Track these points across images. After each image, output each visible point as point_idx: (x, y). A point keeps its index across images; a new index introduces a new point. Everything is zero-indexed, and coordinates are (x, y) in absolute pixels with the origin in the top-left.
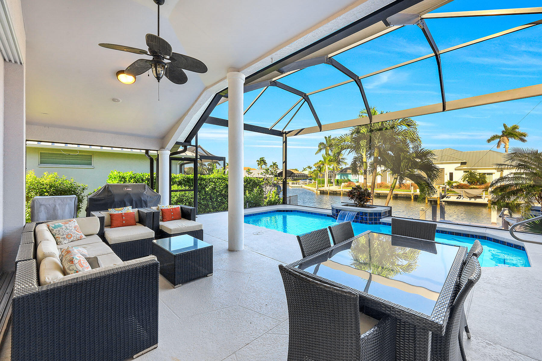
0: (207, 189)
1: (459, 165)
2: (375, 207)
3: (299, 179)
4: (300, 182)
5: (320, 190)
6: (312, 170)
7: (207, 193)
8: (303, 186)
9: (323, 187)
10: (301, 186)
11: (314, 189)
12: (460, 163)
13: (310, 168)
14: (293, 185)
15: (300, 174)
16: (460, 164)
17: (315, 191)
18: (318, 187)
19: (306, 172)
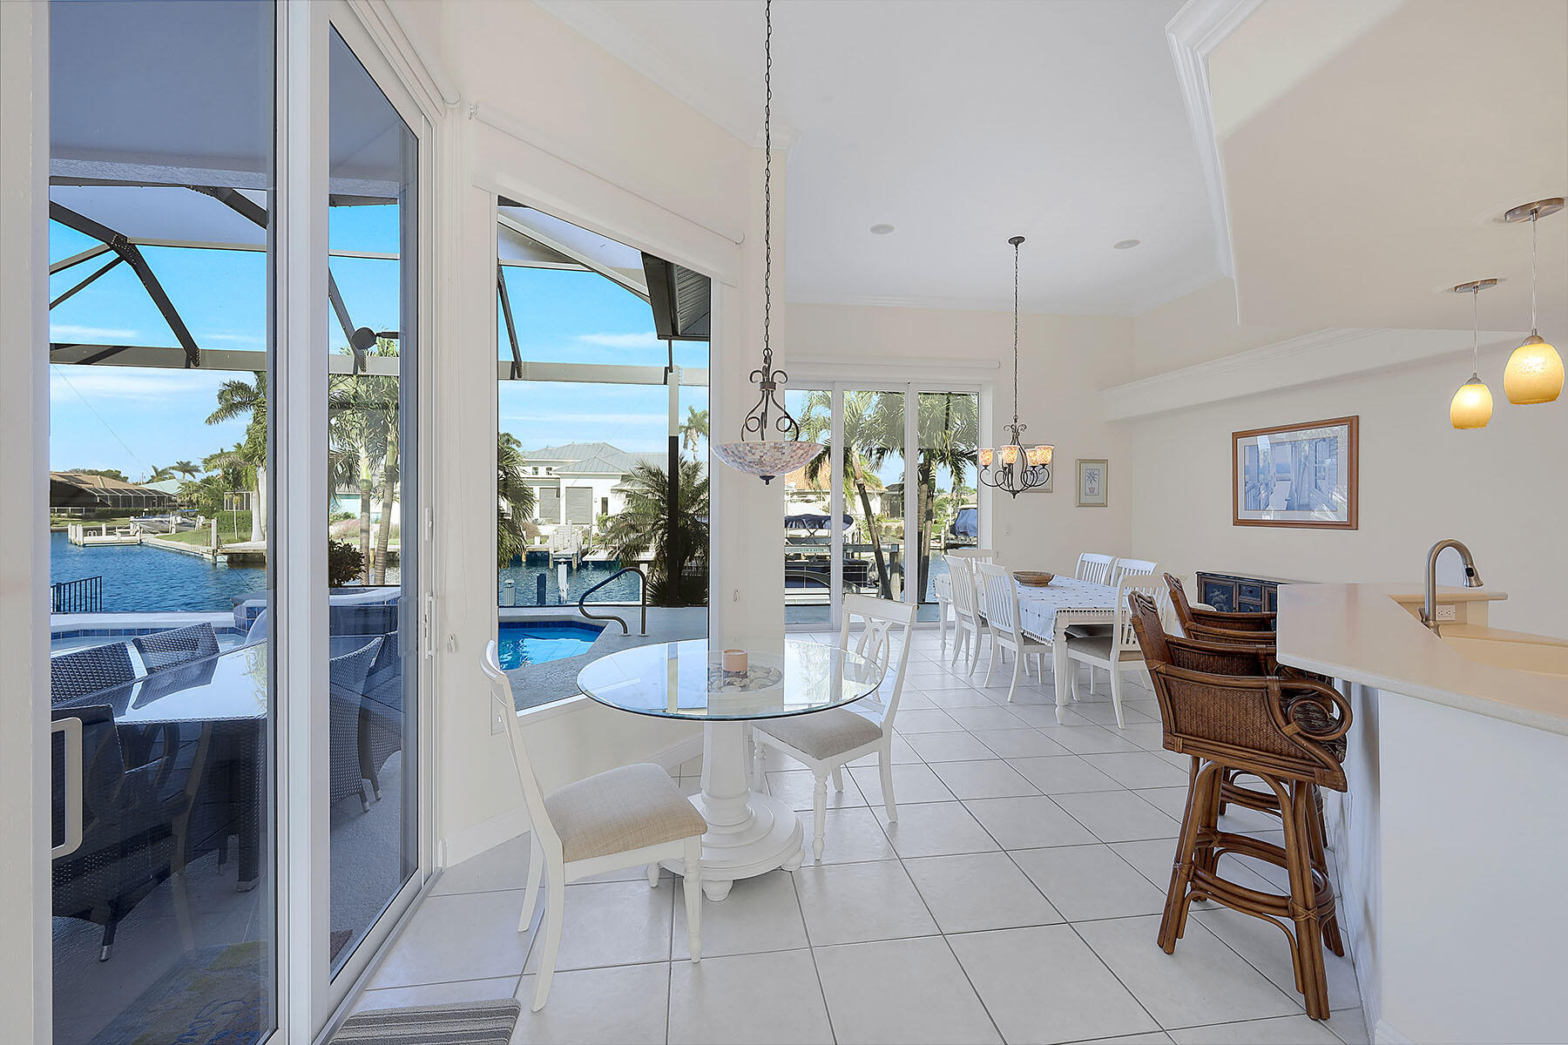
1: (619, 481)
2: (370, 591)
3: (127, 514)
4: (134, 524)
5: (230, 551)
6: (199, 477)
8: (150, 539)
9: (244, 540)
10: (138, 537)
11: (205, 549)
13: (189, 472)
14: (89, 539)
15: (131, 491)
17: (205, 556)
18: (219, 542)
19: (169, 487)
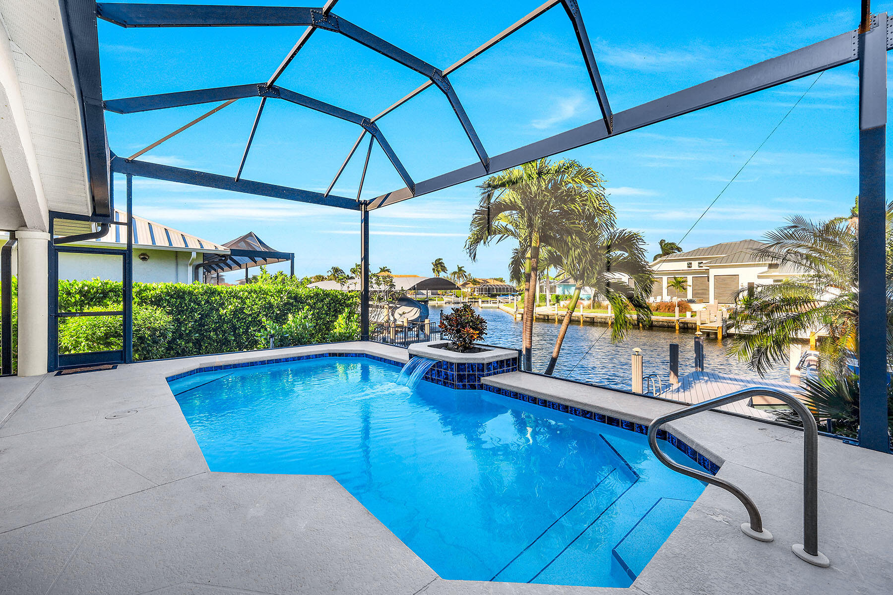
0: (222, 312)
1: (766, 269)
3: (499, 294)
4: (499, 299)
7: (224, 319)
8: (501, 306)
10: (496, 305)
12: (768, 265)
14: (485, 305)
16: (767, 267)
18: (517, 308)
